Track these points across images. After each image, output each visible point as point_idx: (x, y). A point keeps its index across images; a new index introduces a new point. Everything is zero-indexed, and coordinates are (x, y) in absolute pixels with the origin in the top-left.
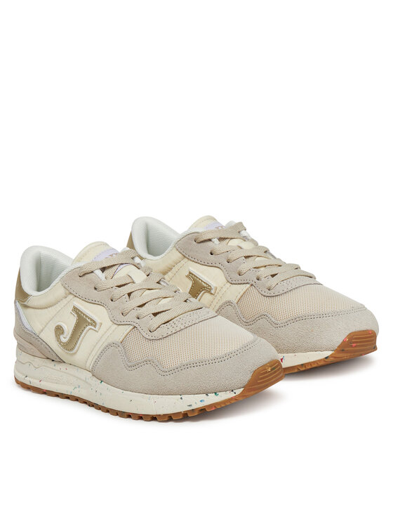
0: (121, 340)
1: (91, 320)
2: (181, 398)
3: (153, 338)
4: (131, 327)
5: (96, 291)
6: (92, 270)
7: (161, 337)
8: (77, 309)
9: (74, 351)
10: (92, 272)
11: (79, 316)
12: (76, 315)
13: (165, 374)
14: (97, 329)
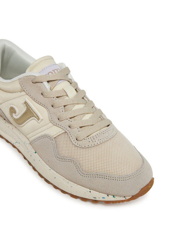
0: (55, 136)
1: (36, 114)
2: (90, 192)
3: (78, 145)
4: (64, 131)
5: (42, 96)
6: (42, 81)
7: (84, 147)
8: (27, 104)
9: (21, 126)
10: (42, 82)
11: (28, 108)
12: (26, 107)
13: (83, 175)
14: (39, 122)
